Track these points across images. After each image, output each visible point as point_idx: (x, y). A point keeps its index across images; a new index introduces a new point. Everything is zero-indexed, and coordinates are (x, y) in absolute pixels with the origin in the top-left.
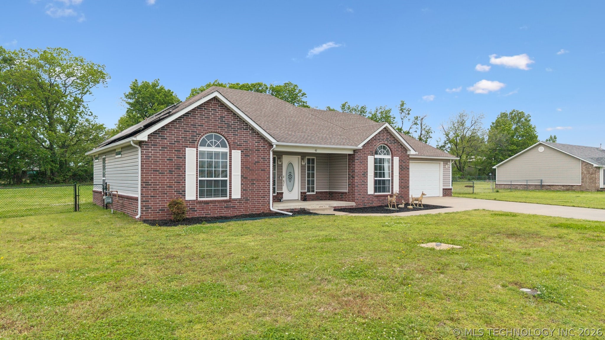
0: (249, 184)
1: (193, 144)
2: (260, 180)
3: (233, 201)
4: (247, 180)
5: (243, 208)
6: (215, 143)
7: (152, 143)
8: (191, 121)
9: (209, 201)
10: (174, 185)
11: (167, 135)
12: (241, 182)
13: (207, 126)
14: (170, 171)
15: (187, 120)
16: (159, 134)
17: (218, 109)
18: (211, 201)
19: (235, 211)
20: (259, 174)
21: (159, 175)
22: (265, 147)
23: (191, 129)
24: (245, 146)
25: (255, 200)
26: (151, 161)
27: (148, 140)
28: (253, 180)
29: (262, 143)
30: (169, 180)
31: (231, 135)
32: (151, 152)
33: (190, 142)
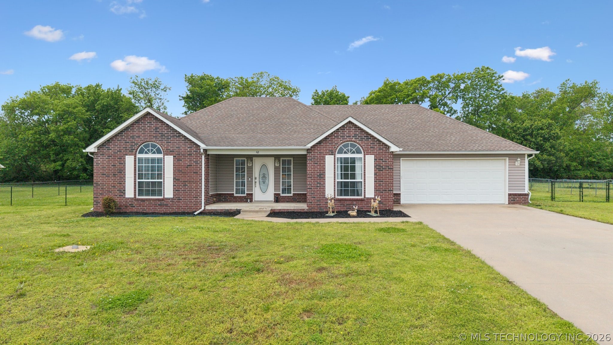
0: (181, 185)
1: (132, 152)
2: (192, 182)
3: (166, 199)
4: (179, 182)
5: (175, 207)
6: (152, 150)
7: (100, 153)
8: (130, 133)
9: (145, 199)
10: (117, 185)
11: (111, 146)
12: (174, 183)
13: (143, 137)
14: (114, 174)
15: (127, 133)
16: (106, 146)
17: (153, 122)
18: (146, 199)
19: (168, 208)
20: (191, 176)
21: (106, 178)
22: (197, 151)
23: (131, 140)
24: (178, 151)
25: (187, 199)
26: (100, 167)
27: (98, 151)
28: (186, 182)
29: (194, 148)
30: (113, 182)
31: (165, 142)
32: (100, 160)
33: (129, 151)
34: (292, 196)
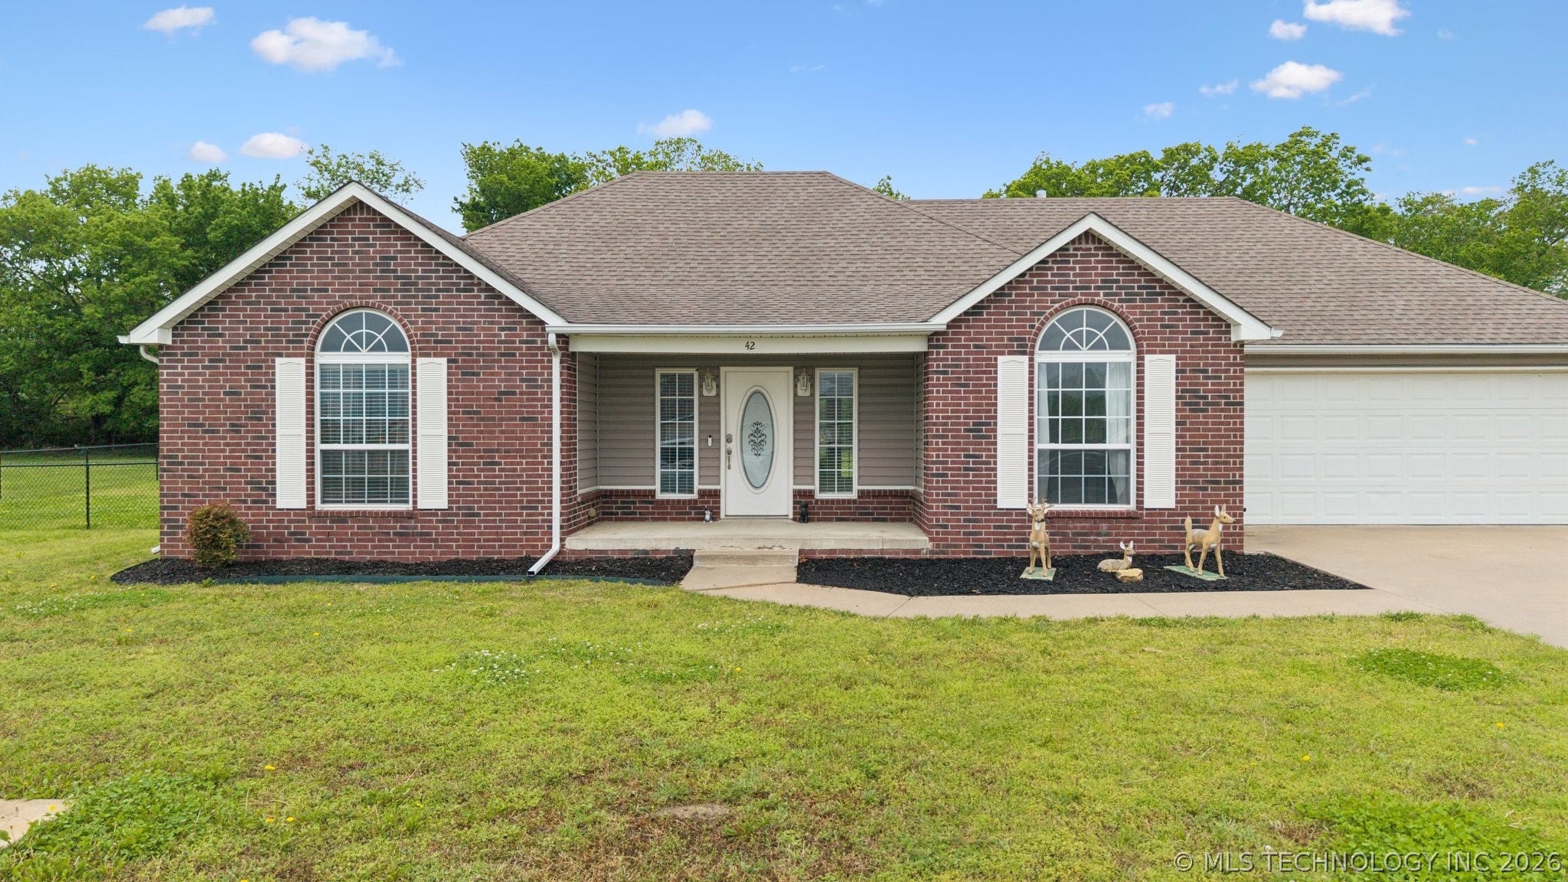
0: (478, 464)
1: (300, 344)
2: (517, 451)
3: (424, 515)
4: (470, 451)
5: (456, 540)
6: (370, 338)
7: (183, 348)
8: (291, 276)
9: (345, 513)
10: (245, 464)
11: (224, 322)
12: (450, 457)
13: (338, 290)
14: (232, 425)
15: (278, 278)
16: (203, 323)
17: (375, 234)
18: (351, 513)
19: (430, 547)
20: (513, 432)
21: (204, 438)
22: (535, 342)
23: (293, 303)
24: (463, 342)
25: (500, 515)
26: (182, 400)
27: (174, 342)
28: (493, 451)
29: (522, 329)
30: (232, 451)
31: (416, 310)
32: (182, 374)
33: (289, 342)
34: (854, 501)
